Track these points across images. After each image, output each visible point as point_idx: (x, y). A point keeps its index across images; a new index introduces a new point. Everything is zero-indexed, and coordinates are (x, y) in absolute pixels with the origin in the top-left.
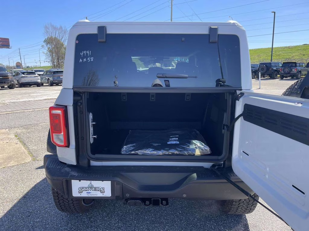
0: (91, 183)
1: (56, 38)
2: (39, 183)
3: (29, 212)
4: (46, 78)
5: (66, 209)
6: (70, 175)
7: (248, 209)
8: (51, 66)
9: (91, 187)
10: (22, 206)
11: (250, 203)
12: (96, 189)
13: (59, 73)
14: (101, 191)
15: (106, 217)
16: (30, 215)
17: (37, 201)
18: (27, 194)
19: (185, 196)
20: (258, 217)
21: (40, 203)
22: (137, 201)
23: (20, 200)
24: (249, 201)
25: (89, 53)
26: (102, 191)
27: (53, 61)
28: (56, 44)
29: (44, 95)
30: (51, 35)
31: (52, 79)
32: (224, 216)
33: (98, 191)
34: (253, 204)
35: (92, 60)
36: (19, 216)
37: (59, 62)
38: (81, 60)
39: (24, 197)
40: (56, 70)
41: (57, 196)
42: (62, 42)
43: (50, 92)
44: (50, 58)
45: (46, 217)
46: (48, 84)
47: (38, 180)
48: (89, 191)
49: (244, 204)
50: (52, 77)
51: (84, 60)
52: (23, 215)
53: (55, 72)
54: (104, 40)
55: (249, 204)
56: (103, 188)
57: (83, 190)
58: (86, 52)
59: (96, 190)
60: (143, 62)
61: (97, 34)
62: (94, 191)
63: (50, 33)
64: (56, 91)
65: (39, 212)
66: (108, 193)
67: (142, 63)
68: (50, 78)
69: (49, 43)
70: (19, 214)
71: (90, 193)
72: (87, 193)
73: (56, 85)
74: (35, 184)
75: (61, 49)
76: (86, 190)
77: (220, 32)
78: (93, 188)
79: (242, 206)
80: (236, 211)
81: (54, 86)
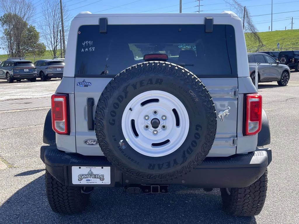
0: (90, 170)
1: (16, 14)
2: (22, 189)
3: (16, 214)
4: (4, 72)
5: (60, 207)
6: (70, 161)
7: (255, 206)
8: (8, 55)
9: (91, 174)
10: (7, 210)
11: (256, 199)
12: (95, 176)
13: (22, 64)
14: (100, 178)
15: (102, 219)
16: (18, 217)
17: (23, 205)
18: (10, 199)
19: (183, 182)
20: (269, 221)
21: (27, 207)
22: (136, 188)
23: (3, 204)
24: (255, 197)
25: (91, 43)
26: (102, 178)
27: (11, 47)
28: (16, 24)
29: (5, 94)
30: (9, 10)
31: (12, 73)
32: (230, 219)
33: (98, 178)
34: (259, 201)
35: (94, 50)
36: (6, 218)
37: (19, 48)
38: (83, 50)
39: (8, 202)
40: (18, 60)
41: (52, 191)
42: (24, 20)
43: (11, 91)
44: (7, 43)
45: (36, 219)
46: (6, 80)
47: (20, 186)
48: (89, 179)
49: (250, 201)
50: (12, 70)
51: (86, 50)
52: (10, 217)
53: (16, 64)
54: (105, 31)
55: (254, 201)
56: (103, 176)
57: (83, 177)
58: (88, 42)
59: (95, 178)
60: (140, 49)
61: (99, 25)
62: (94, 178)
63: (8, 7)
64: (20, 90)
65: (27, 214)
66: (107, 181)
67: (138, 49)
68: (9, 72)
69: (5, 22)
70: (6, 216)
71: (90, 180)
72: (86, 180)
73: (18, 81)
74: (17, 190)
75: (22, 31)
76: (86, 178)
77: (215, 23)
78: (93, 175)
79: (248, 203)
80: (242, 210)
81: (15, 82)
